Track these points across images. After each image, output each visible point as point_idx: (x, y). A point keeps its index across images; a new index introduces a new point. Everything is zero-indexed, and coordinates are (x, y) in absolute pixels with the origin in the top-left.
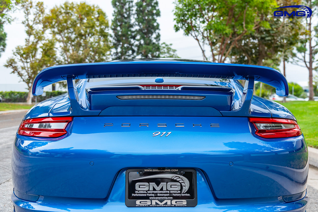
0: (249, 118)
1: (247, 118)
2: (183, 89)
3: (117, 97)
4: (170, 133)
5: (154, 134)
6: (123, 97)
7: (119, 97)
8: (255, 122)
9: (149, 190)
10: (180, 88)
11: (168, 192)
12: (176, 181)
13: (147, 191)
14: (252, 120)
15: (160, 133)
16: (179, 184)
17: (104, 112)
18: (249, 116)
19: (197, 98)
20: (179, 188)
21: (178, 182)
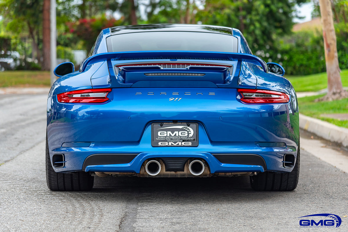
0: (238, 89)
1: (236, 89)
2: (191, 68)
3: (144, 74)
4: (180, 99)
5: (170, 99)
6: (148, 74)
7: (146, 74)
8: (242, 92)
9: (167, 136)
10: (188, 67)
11: (180, 137)
12: (185, 130)
13: (165, 137)
14: (239, 90)
15: (174, 99)
16: (186, 132)
17: (135, 85)
18: (238, 87)
19: (199, 75)
20: (186, 135)
21: (186, 131)
